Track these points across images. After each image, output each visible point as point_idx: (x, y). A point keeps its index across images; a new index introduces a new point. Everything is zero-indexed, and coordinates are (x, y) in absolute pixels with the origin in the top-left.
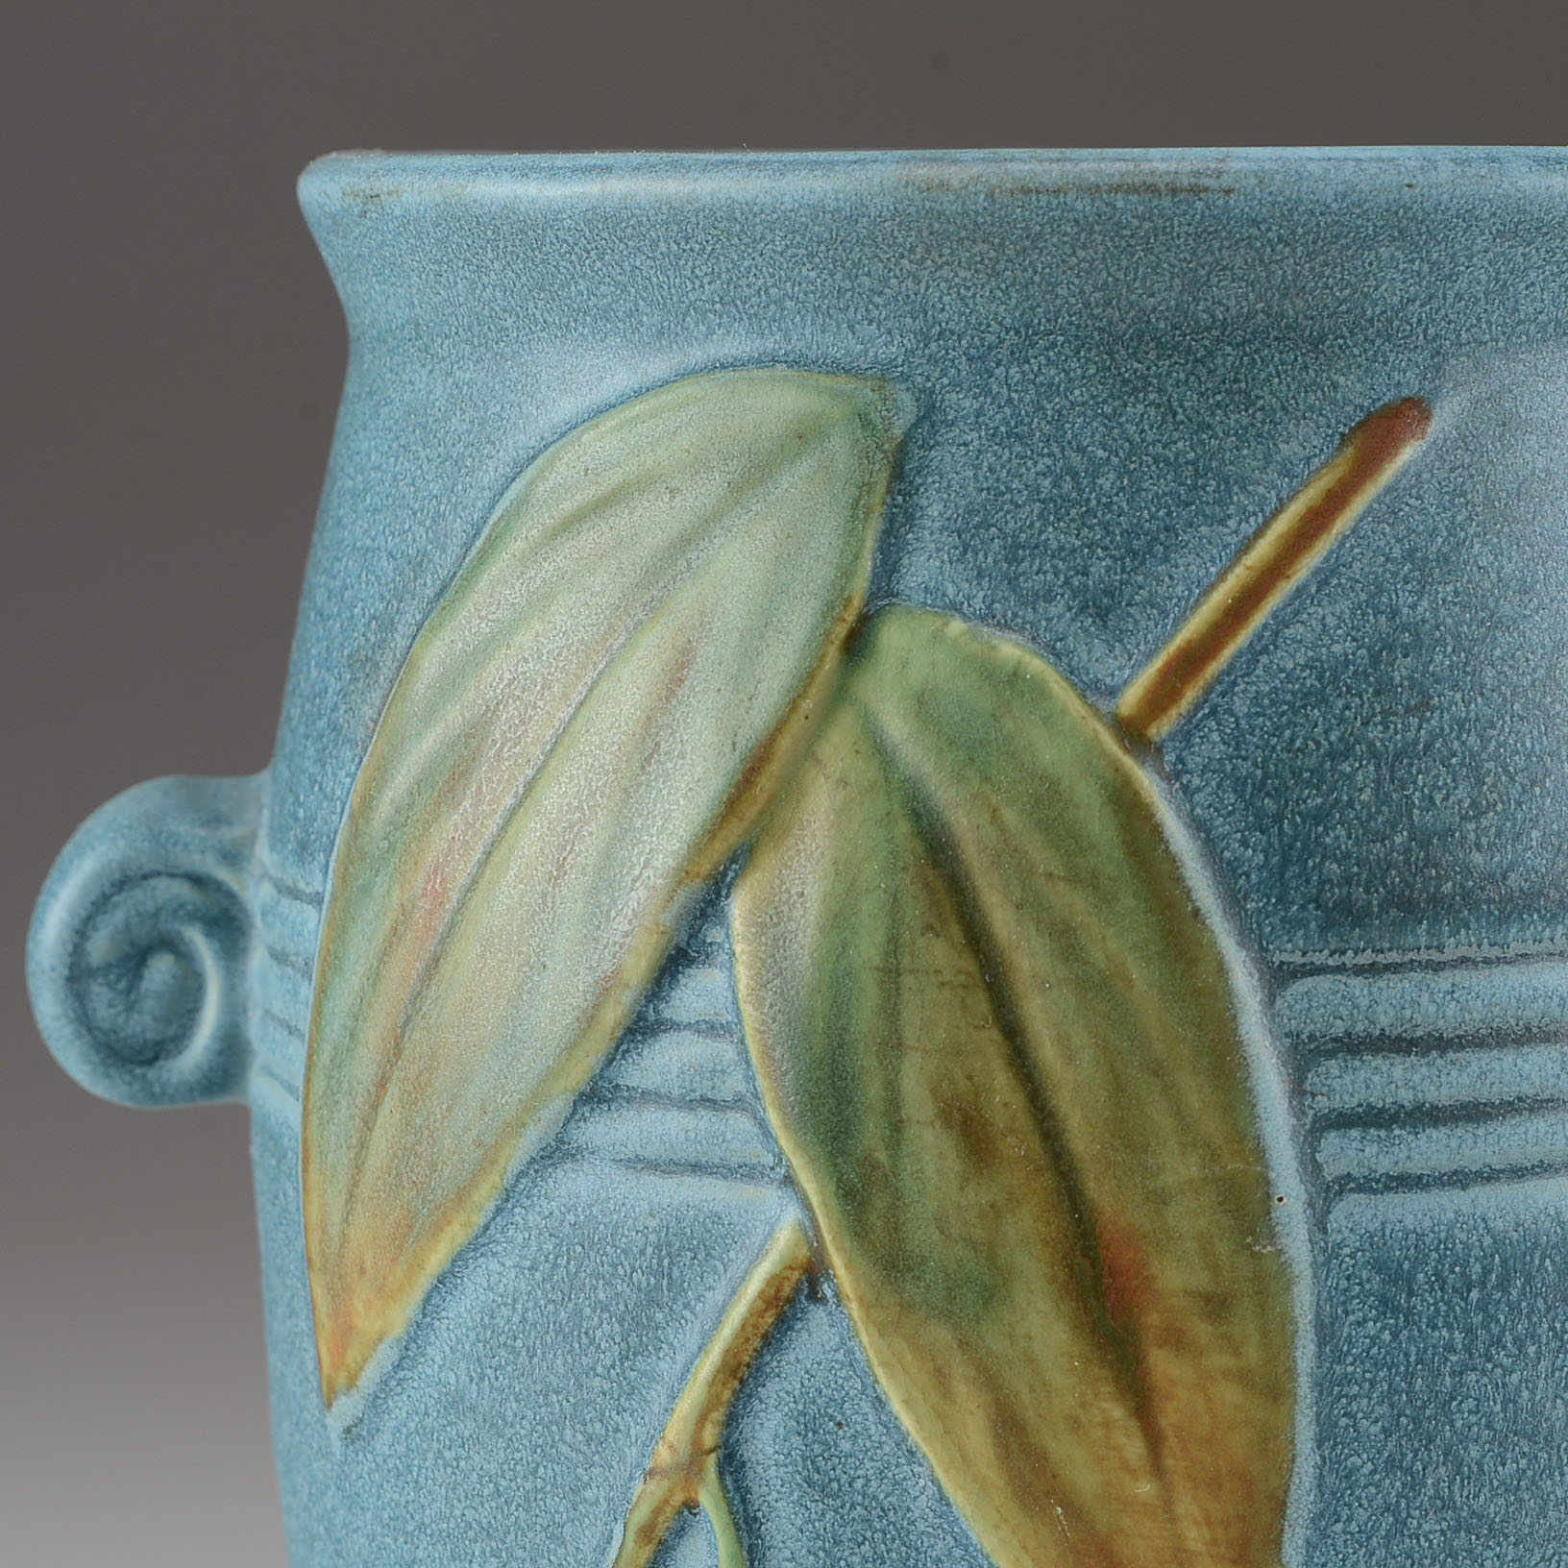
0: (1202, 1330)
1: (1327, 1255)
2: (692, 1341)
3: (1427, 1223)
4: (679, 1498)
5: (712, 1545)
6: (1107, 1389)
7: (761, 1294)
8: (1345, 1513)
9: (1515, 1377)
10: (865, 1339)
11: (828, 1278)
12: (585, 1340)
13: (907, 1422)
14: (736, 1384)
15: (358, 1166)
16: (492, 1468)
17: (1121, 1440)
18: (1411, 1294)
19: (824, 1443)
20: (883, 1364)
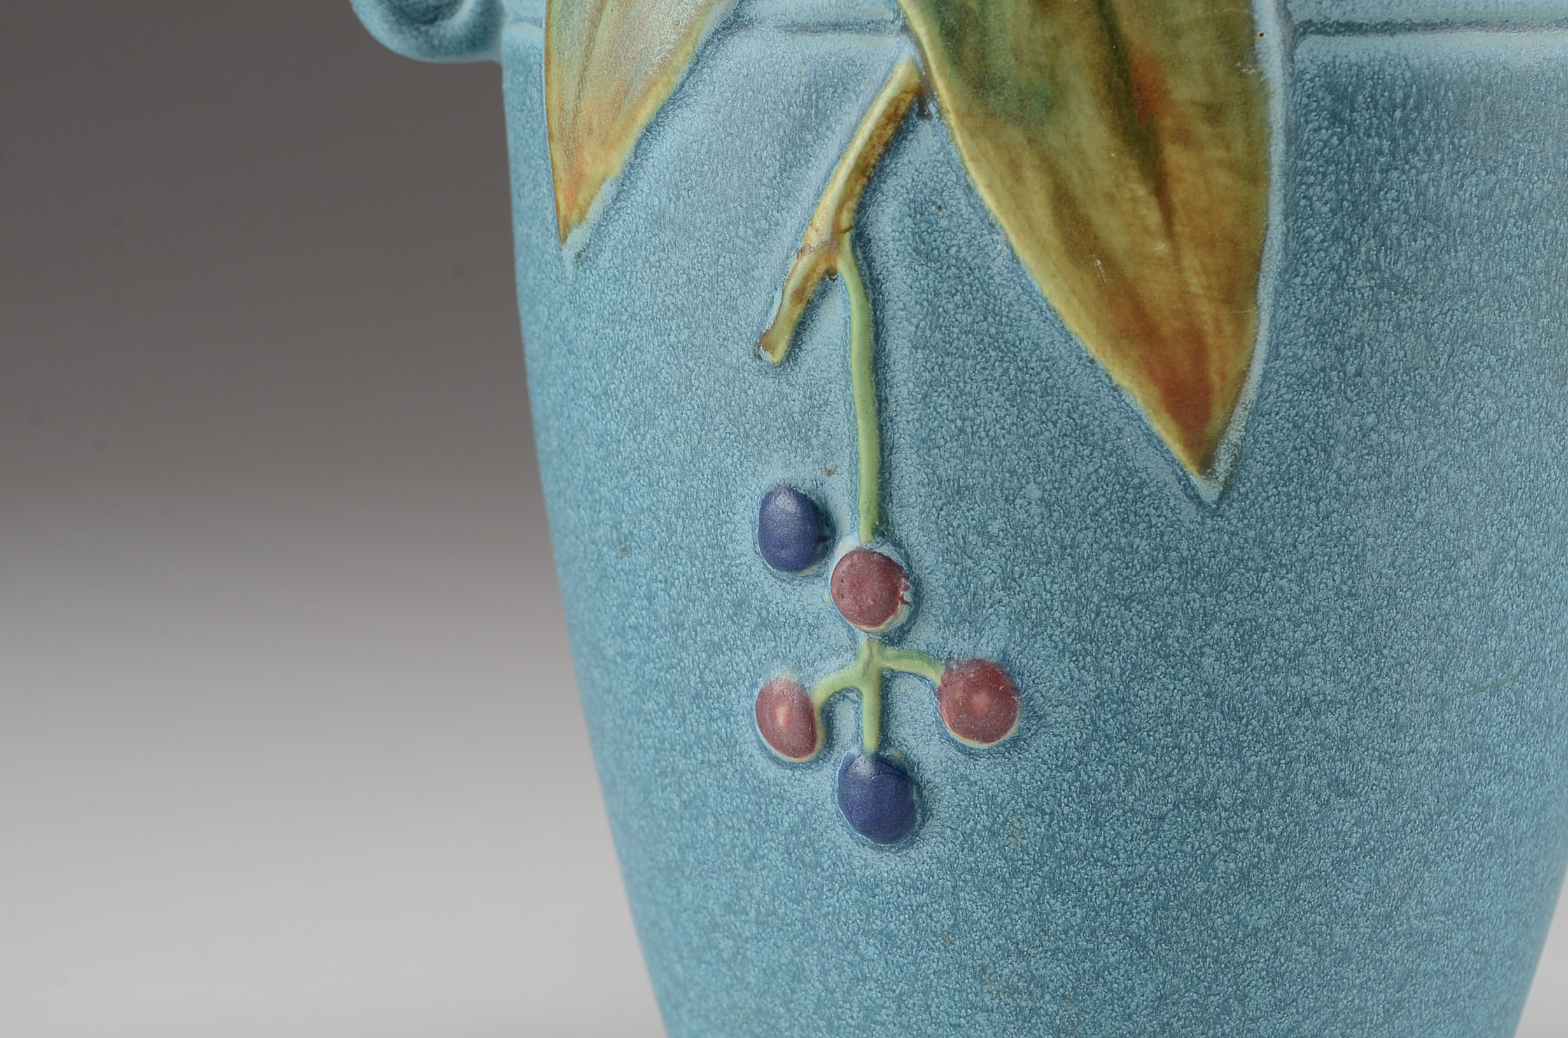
0: (1203, 130)
1: (1295, 78)
2: (833, 152)
3: (1366, 59)
4: (822, 268)
5: (846, 302)
6: (1134, 174)
7: (884, 112)
8: (1303, 270)
9: (1425, 177)
10: (959, 140)
11: (933, 98)
12: (754, 160)
13: (989, 201)
14: (865, 180)
15: (587, 56)
16: (685, 263)
17: (1143, 211)
18: (1353, 110)
19: (929, 222)
20: (974, 159)
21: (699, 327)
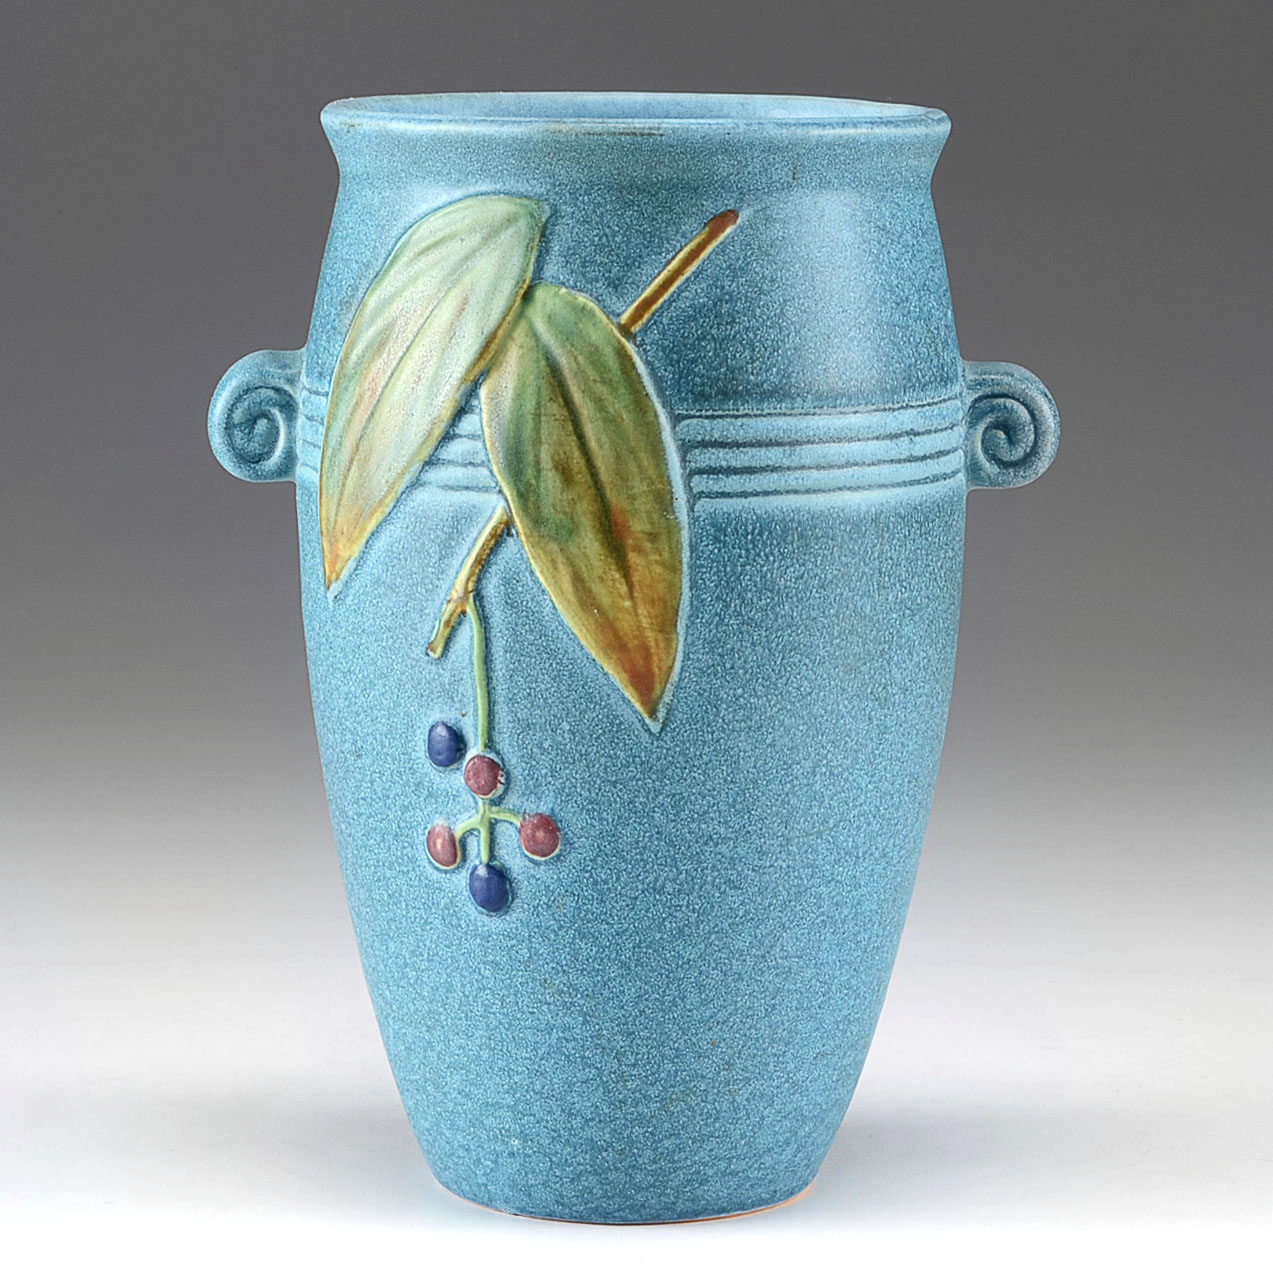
0: (648, 546)
1: (694, 520)
2: (465, 552)
3: (732, 510)
4: (459, 610)
5: (471, 628)
6: (613, 567)
7: (490, 533)
8: (701, 615)
9: (765, 569)
10: (527, 548)
11: (514, 527)
12: (426, 554)
13: (542, 580)
14: (480, 567)
15: (342, 494)
16: (391, 604)
17: (618, 586)
18: (725, 535)
19: (512, 588)
20: (533, 558)
21: (398, 638)
